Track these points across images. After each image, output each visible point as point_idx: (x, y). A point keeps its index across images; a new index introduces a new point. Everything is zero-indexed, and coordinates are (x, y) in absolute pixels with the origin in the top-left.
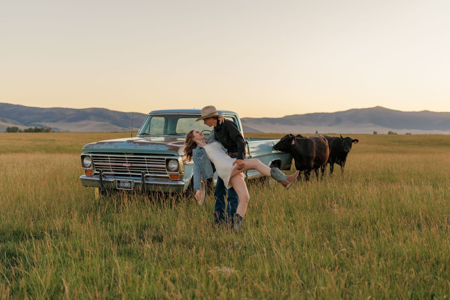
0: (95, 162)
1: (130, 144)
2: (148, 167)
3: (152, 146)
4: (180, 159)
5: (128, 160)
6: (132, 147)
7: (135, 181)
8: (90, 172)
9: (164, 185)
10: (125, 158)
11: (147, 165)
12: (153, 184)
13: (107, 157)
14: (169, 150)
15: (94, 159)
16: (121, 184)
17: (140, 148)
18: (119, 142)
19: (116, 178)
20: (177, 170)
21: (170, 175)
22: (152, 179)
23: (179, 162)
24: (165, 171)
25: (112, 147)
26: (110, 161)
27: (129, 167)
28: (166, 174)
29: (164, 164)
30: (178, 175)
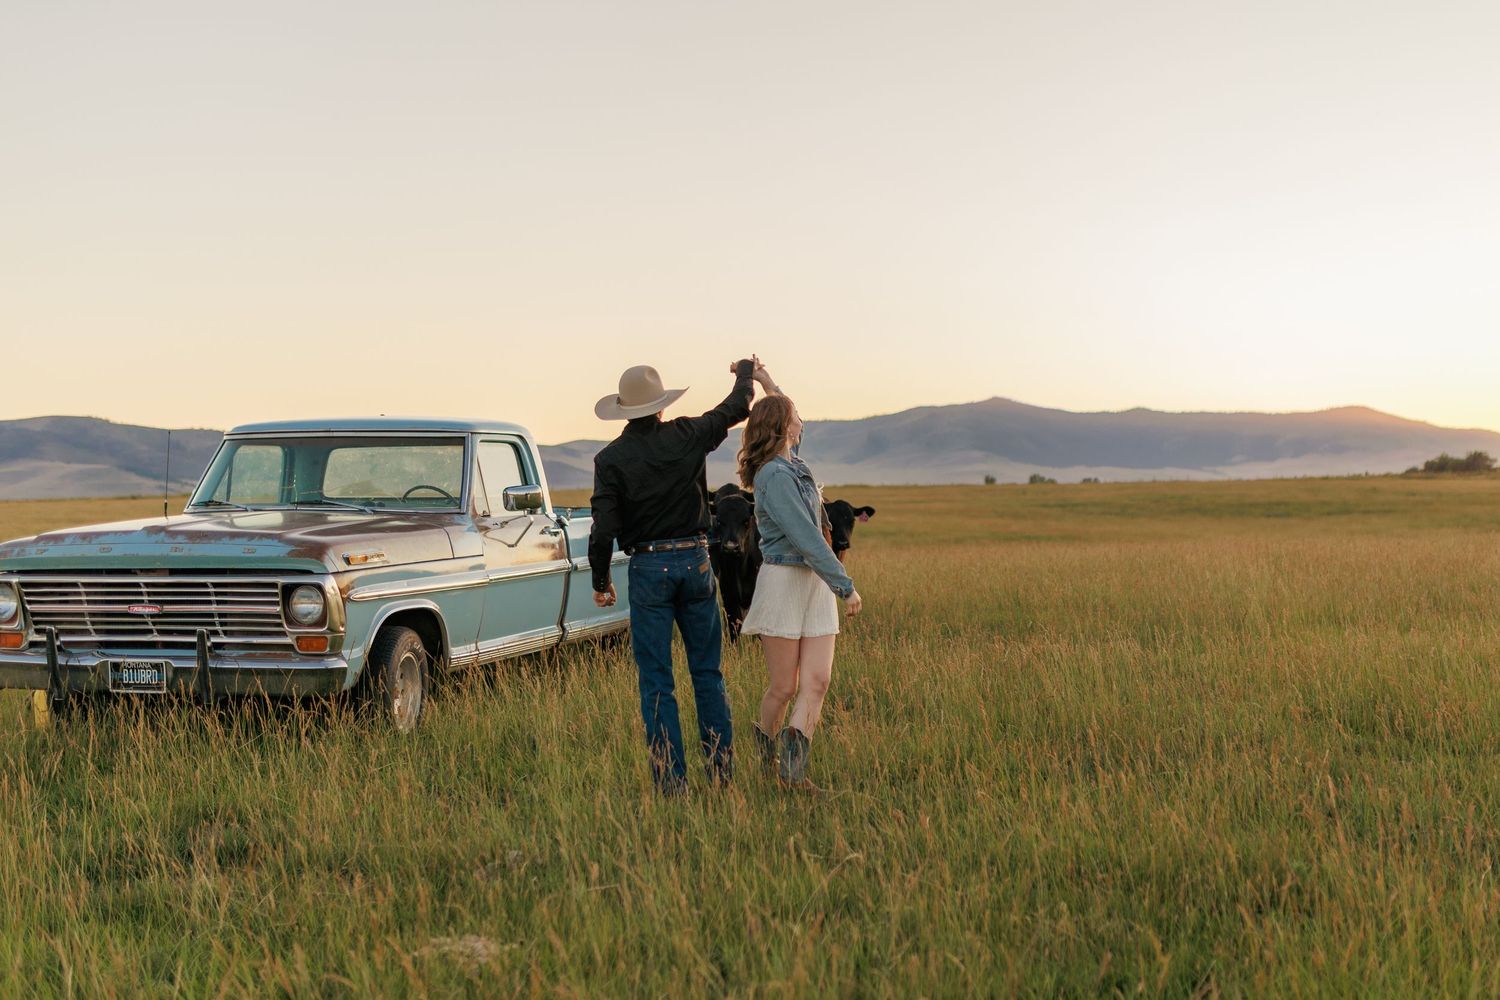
0: (30, 602)
1: (154, 538)
2: (221, 615)
3: (232, 542)
4: (331, 585)
5: (149, 594)
6: (162, 551)
7: (175, 664)
8: (13, 639)
9: (277, 672)
10: (137, 585)
11: (215, 606)
12: (237, 669)
13: (75, 585)
14: (291, 554)
15: (27, 594)
16: (125, 675)
17: (190, 550)
18: (116, 533)
19: (108, 656)
20: (320, 622)
21: (298, 639)
22: (235, 653)
23: (328, 595)
24: (280, 625)
25: (90, 552)
26: (84, 598)
27: (152, 616)
28: (283, 634)
29: (276, 603)
30: (326, 638)
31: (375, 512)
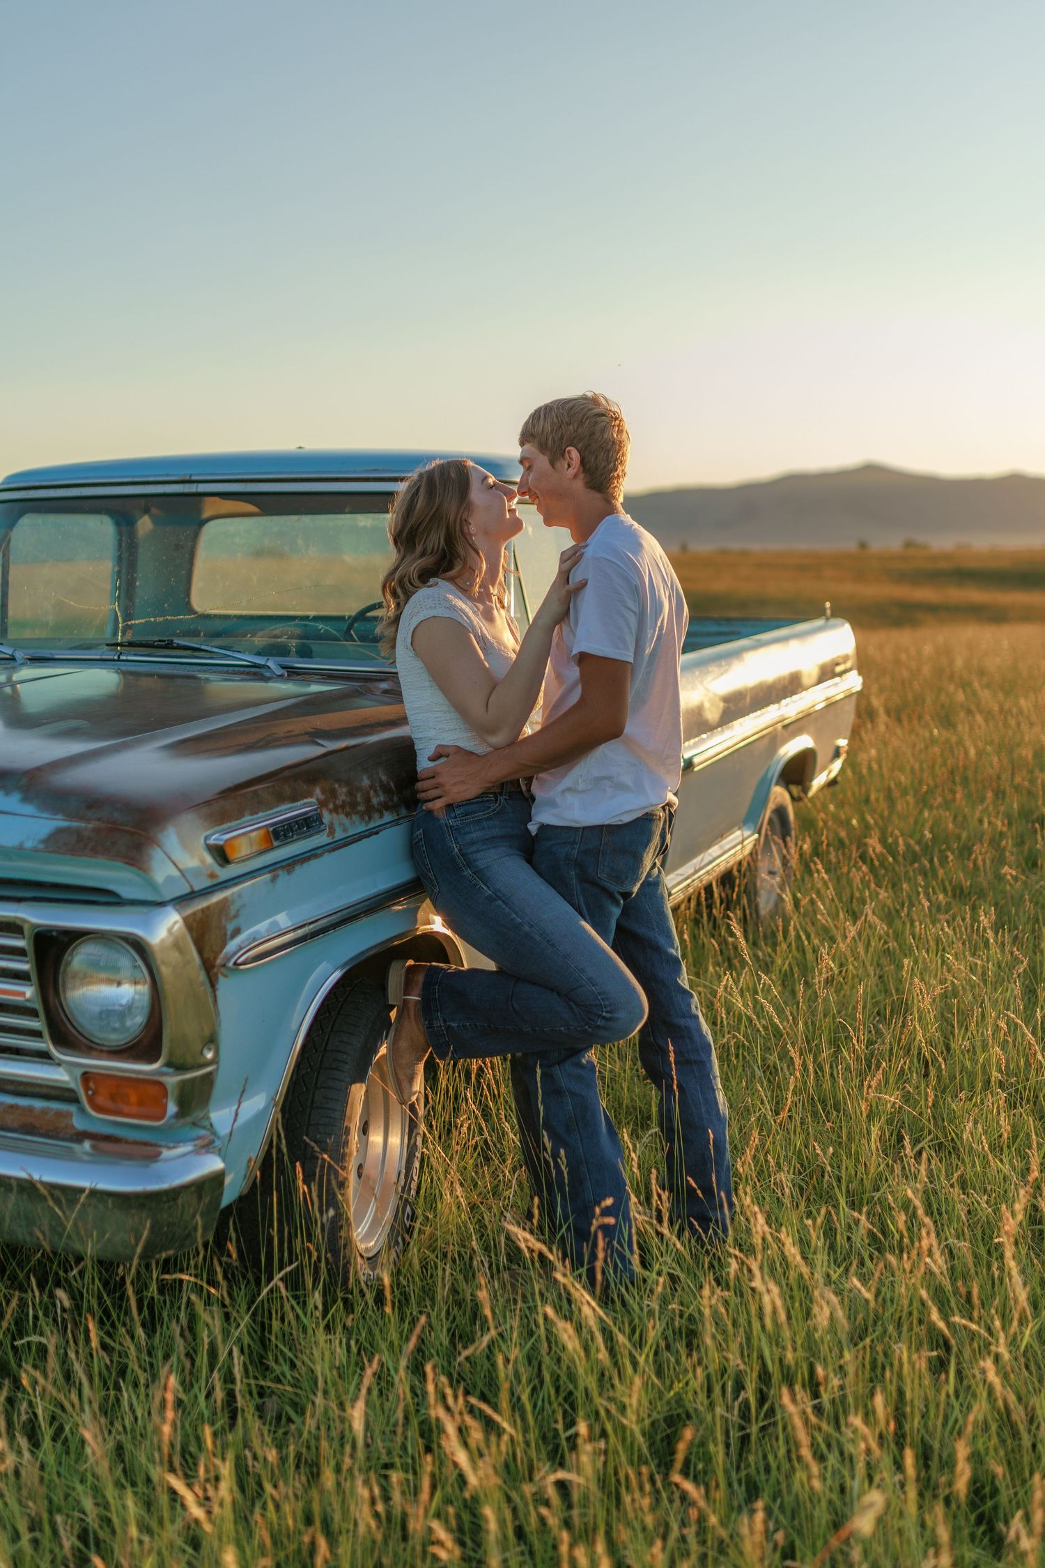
4: (171, 936)
14: (54, 843)
20: (146, 1042)
21: (86, 1077)
23: (163, 967)
24: (36, 1034)
28: (42, 1058)
29: (19, 976)
30: (161, 1084)
31: (293, 673)
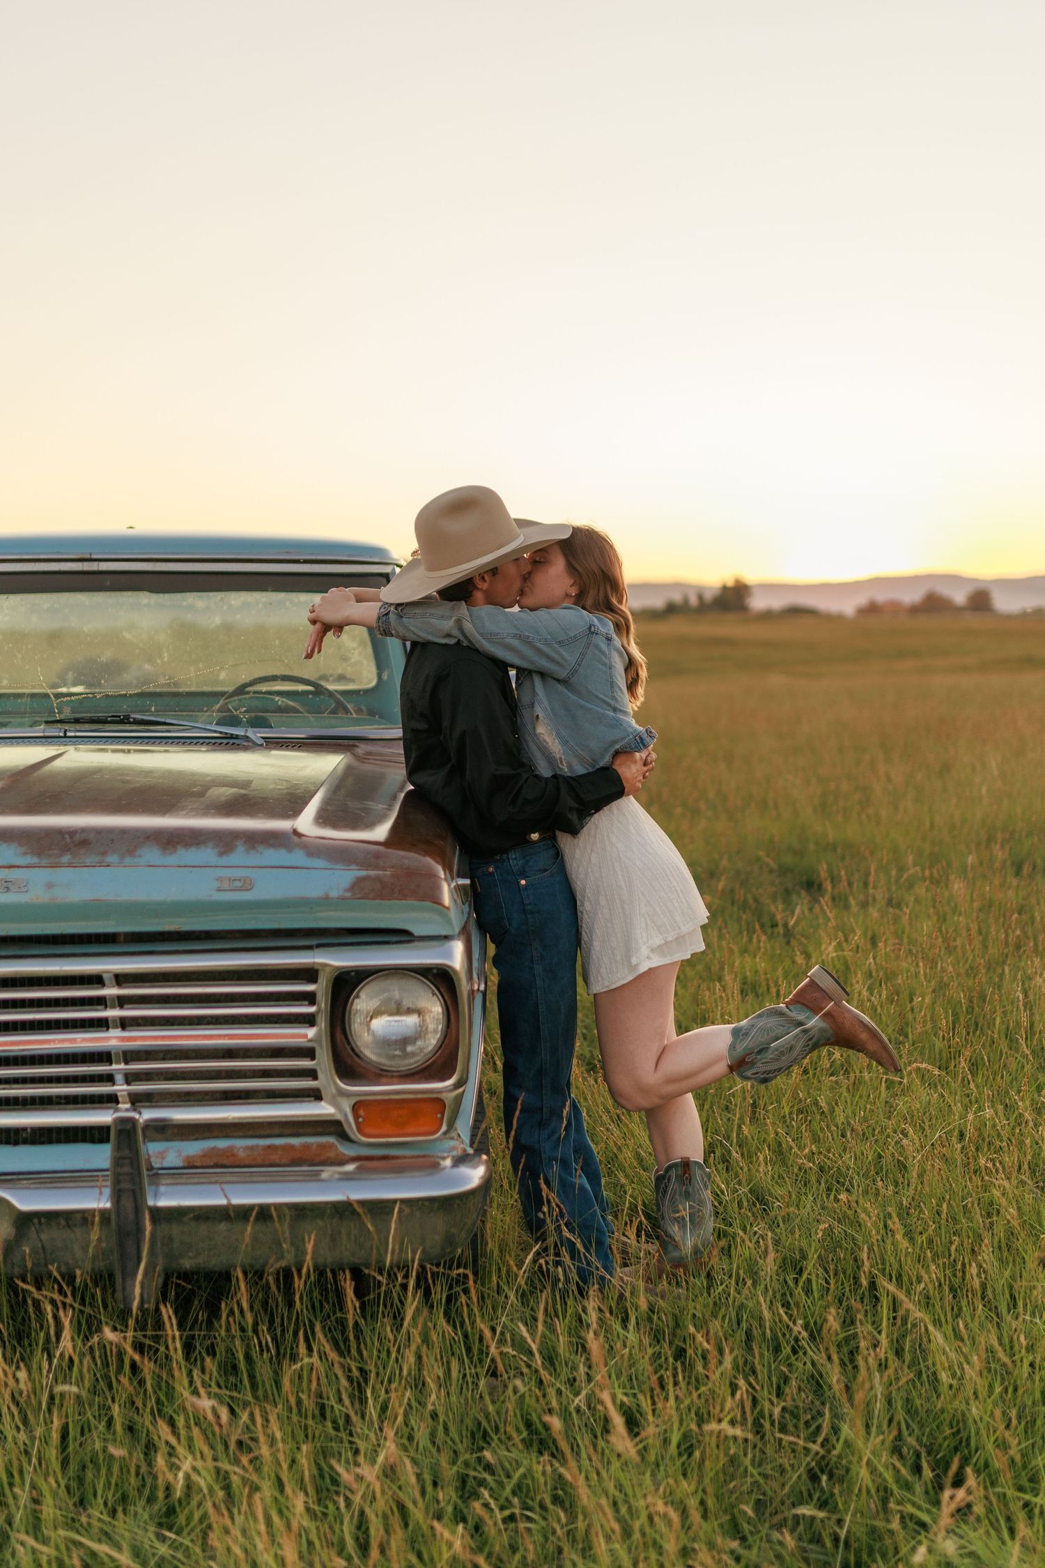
2: (133, 1055)
3: (172, 859)
4: (463, 966)
7: (23, 1197)
11: (115, 1033)
14: (358, 890)
17: (47, 886)
20: (439, 1064)
21: (355, 1108)
23: (464, 992)
24: (312, 1074)
28: (318, 1095)
29: (309, 1020)
30: (441, 1102)
